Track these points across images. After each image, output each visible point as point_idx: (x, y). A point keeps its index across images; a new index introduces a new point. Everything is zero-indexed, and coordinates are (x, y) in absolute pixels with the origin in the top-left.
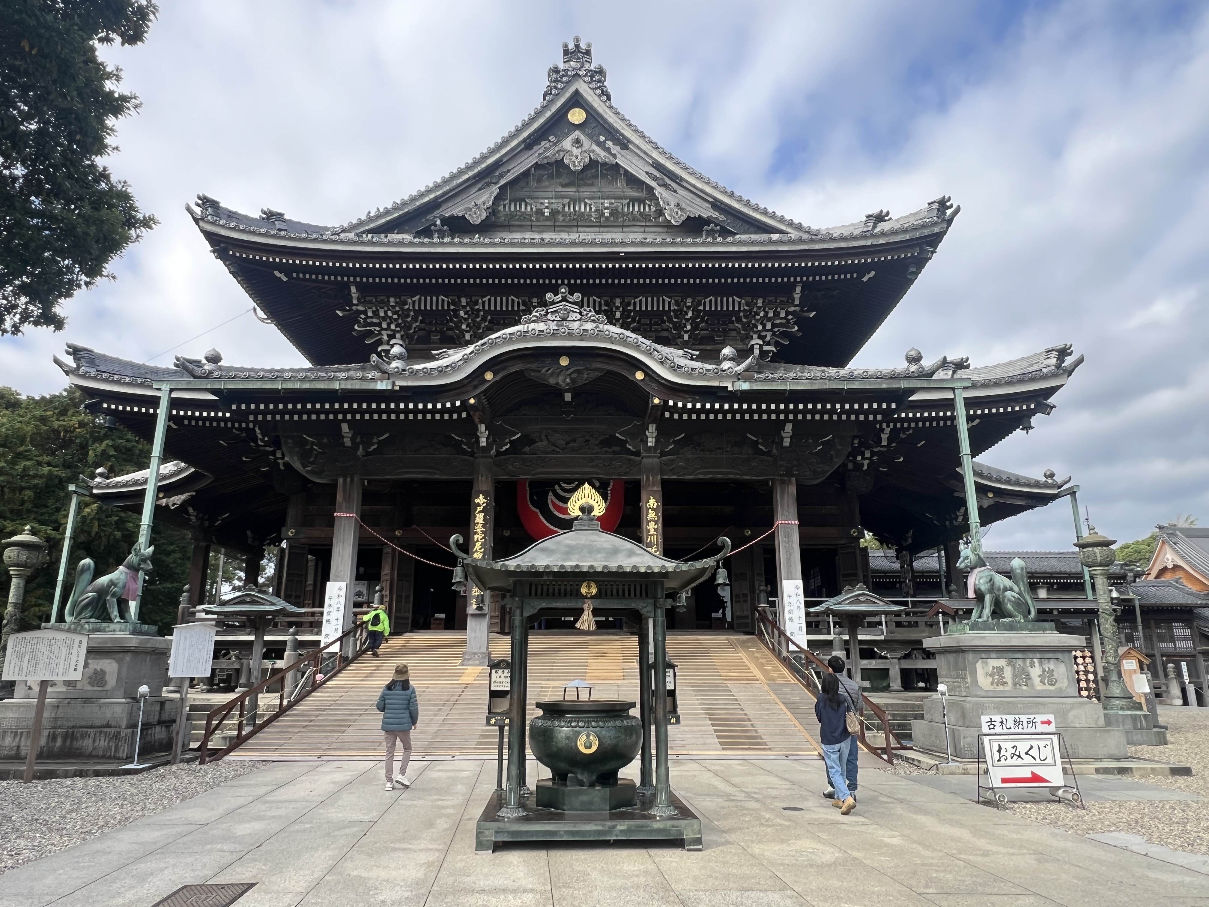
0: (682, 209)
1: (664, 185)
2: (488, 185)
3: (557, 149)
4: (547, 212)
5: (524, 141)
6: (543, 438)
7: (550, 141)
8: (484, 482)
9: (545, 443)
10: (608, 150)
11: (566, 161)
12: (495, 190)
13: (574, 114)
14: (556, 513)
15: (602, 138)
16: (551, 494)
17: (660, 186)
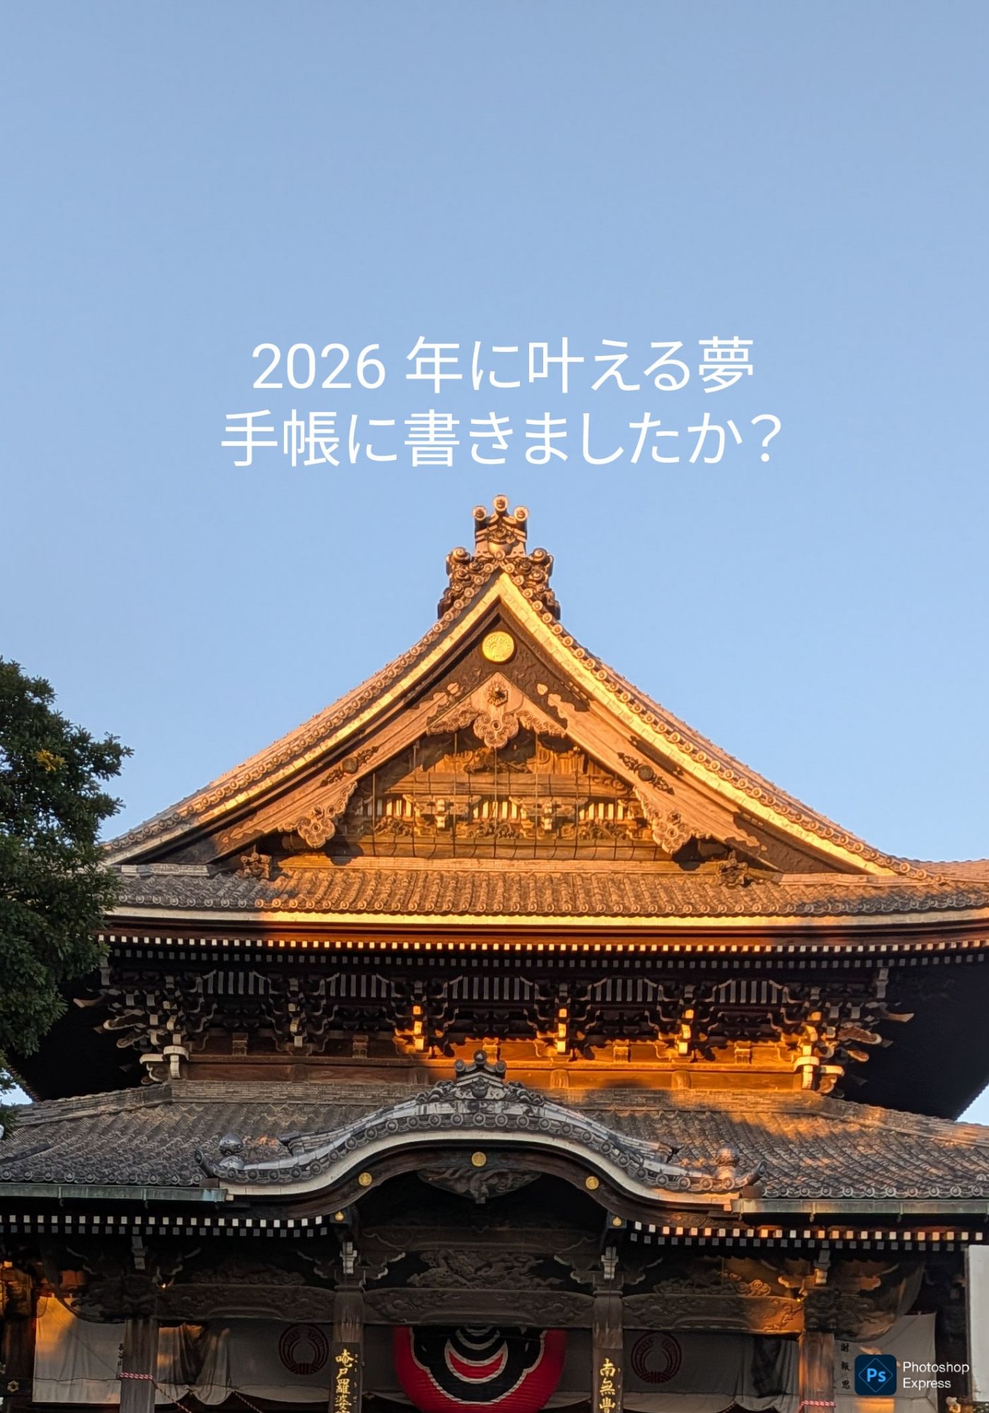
0: (682, 826)
1: (652, 779)
2: (339, 775)
3: (461, 708)
4: (440, 822)
5: (403, 695)
6: (442, 1262)
7: (448, 693)
8: (349, 1332)
9: (442, 1270)
10: (552, 712)
11: (478, 733)
12: (350, 782)
13: (492, 645)
14: (457, 1374)
15: (542, 689)
16: (449, 1344)
17: (643, 780)
